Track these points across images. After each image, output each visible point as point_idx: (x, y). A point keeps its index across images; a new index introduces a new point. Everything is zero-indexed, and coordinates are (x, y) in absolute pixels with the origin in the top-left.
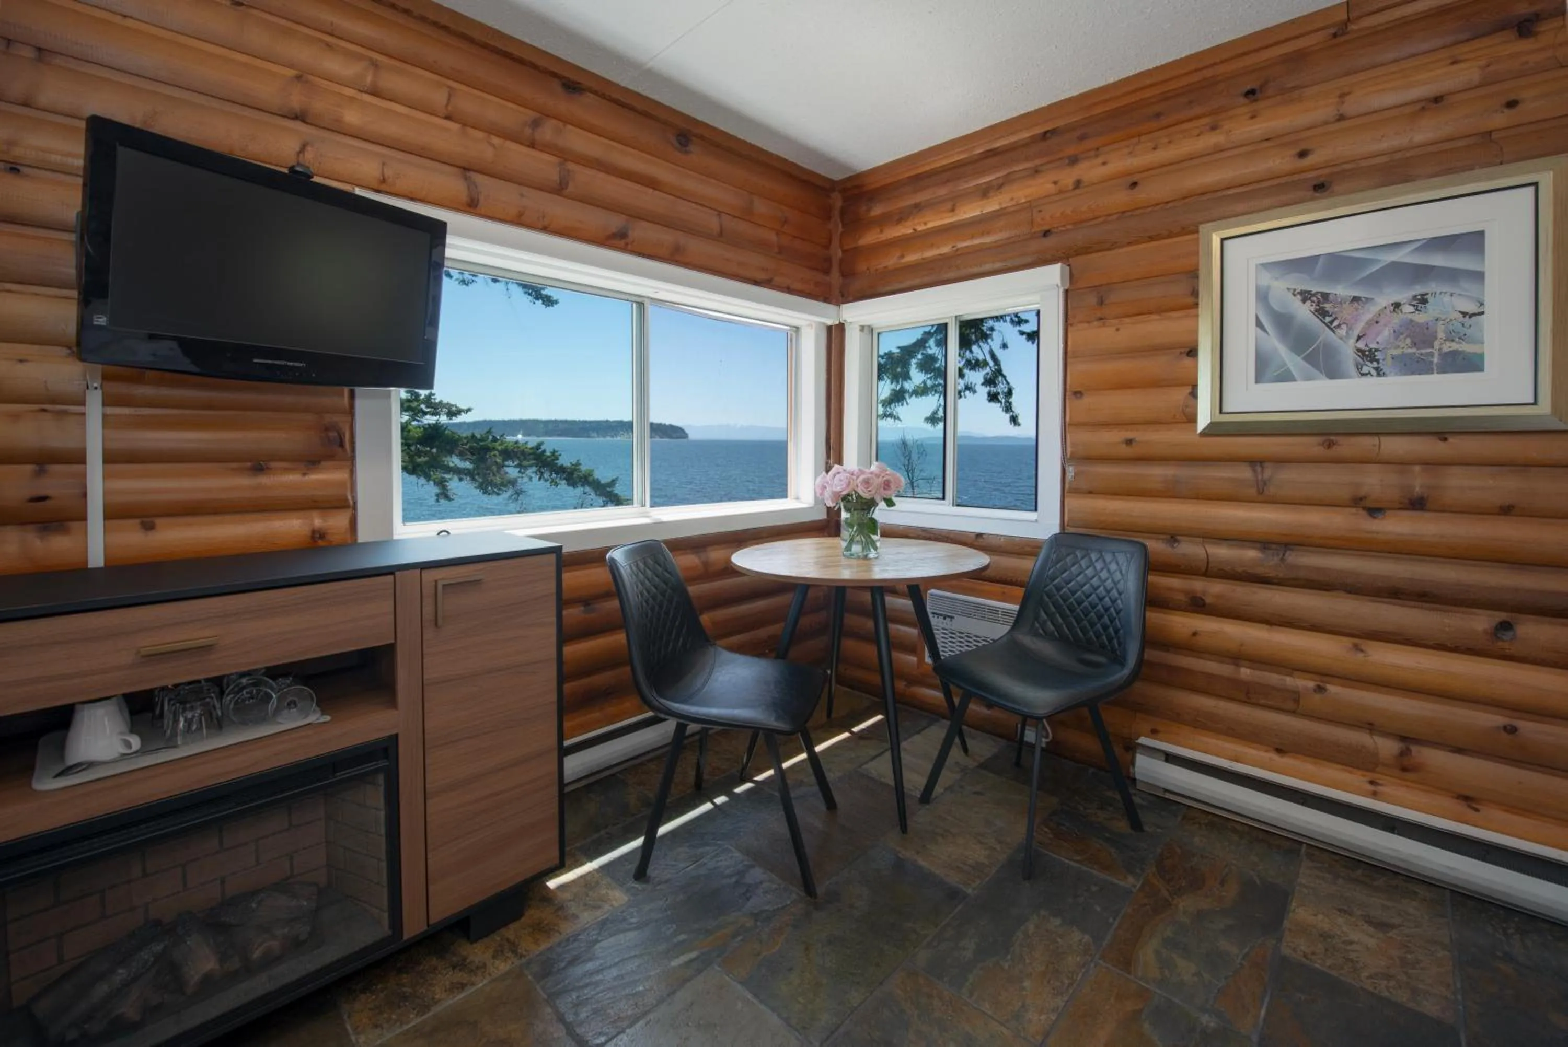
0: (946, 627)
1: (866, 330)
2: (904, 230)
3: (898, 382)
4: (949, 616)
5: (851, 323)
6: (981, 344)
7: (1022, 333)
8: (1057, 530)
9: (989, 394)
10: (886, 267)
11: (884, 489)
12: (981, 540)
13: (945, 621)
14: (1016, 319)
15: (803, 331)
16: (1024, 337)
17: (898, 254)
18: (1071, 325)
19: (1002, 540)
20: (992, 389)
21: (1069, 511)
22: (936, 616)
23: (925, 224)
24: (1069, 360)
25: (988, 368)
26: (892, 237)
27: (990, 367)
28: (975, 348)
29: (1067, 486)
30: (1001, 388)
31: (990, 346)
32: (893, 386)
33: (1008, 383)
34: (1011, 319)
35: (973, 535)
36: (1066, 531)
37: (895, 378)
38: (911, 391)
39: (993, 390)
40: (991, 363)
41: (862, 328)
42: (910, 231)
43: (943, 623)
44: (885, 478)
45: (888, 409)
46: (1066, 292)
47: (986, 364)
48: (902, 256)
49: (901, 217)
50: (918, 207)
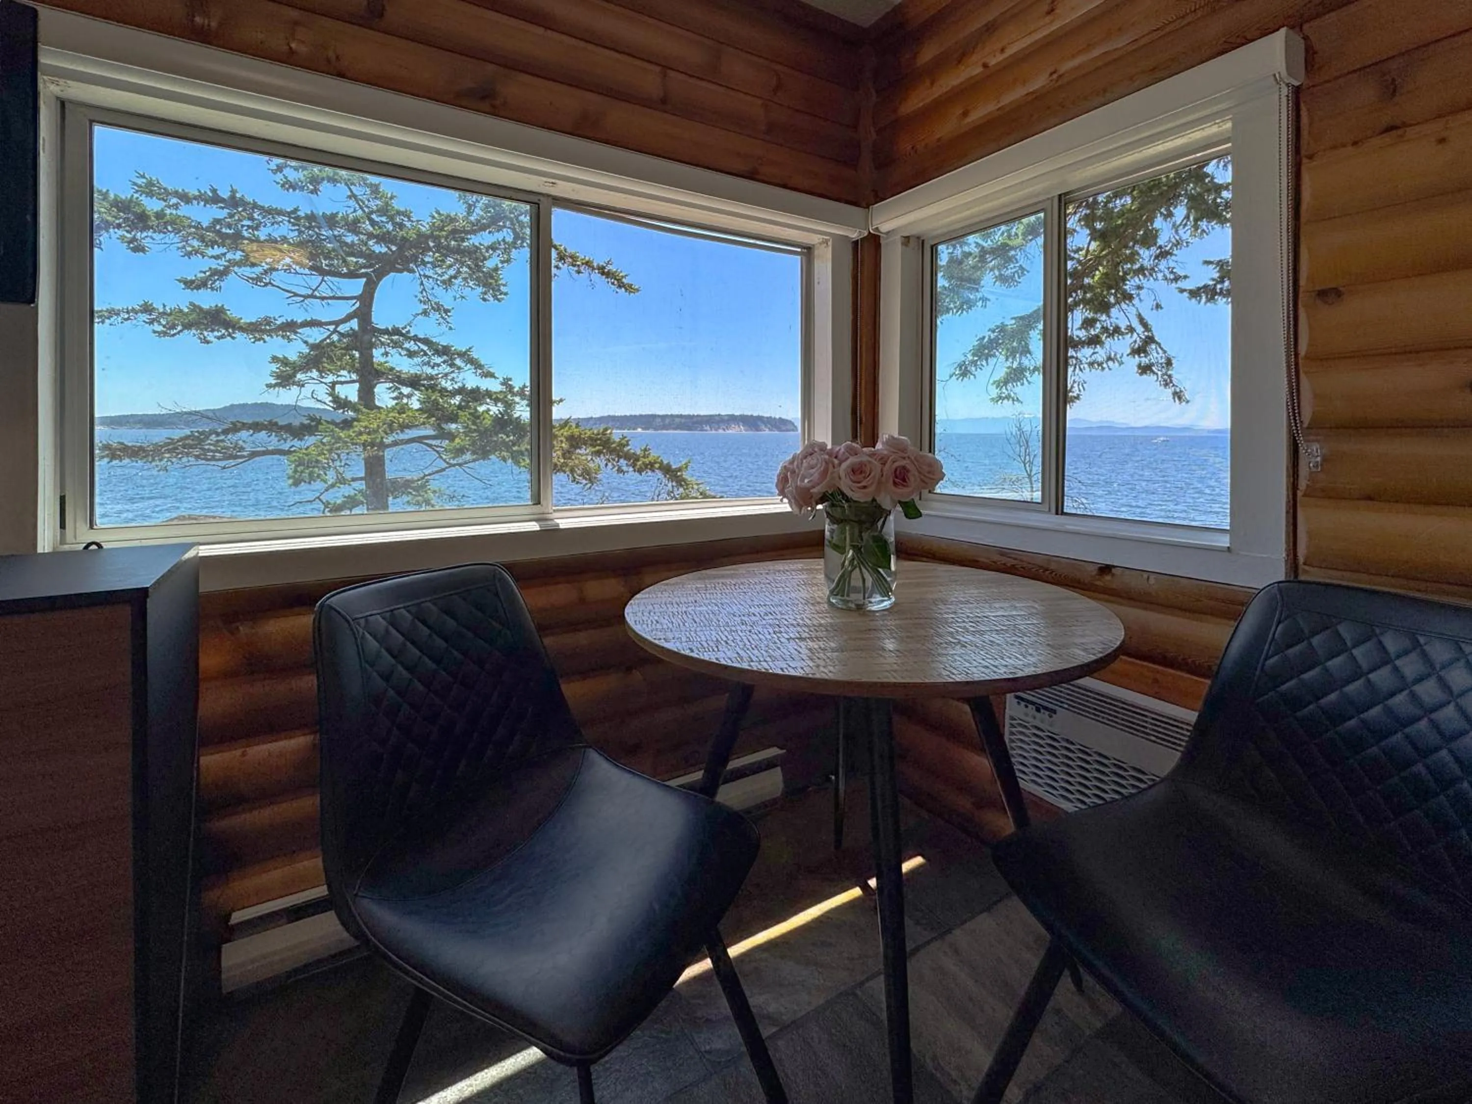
0: (1041, 726)
1: (913, 243)
2: (972, 70)
3: (1014, 358)
4: (1046, 708)
5: (888, 233)
6: (1124, 306)
7: (1182, 291)
8: (1280, 575)
9: (1139, 366)
10: (939, 140)
11: (895, 483)
12: (1108, 578)
13: (1038, 715)
14: (1172, 277)
15: (816, 252)
16: (1186, 294)
17: (959, 111)
18: (1310, 157)
19: (1152, 581)
20: (1143, 359)
21: (1310, 534)
22: (1023, 704)
23: (1003, 50)
24: (1304, 229)
25: (1135, 335)
26: (949, 88)
27: (1138, 334)
28: (1114, 311)
29: (1303, 484)
30: (1155, 355)
31: (1137, 309)
32: (1008, 364)
33: (1165, 352)
34: (1164, 276)
35: (1093, 570)
36: (1302, 578)
37: (1012, 353)
38: (1032, 368)
39: (1145, 361)
40: (1140, 329)
41: (907, 240)
42: (979, 70)
43: (1034, 718)
44: (896, 464)
45: (1004, 390)
46: (1297, 92)
47: (1131, 330)
48: (965, 114)
49: (962, 54)
50: (991, 28)
